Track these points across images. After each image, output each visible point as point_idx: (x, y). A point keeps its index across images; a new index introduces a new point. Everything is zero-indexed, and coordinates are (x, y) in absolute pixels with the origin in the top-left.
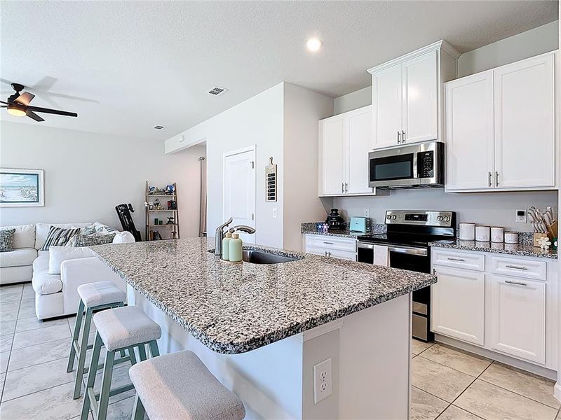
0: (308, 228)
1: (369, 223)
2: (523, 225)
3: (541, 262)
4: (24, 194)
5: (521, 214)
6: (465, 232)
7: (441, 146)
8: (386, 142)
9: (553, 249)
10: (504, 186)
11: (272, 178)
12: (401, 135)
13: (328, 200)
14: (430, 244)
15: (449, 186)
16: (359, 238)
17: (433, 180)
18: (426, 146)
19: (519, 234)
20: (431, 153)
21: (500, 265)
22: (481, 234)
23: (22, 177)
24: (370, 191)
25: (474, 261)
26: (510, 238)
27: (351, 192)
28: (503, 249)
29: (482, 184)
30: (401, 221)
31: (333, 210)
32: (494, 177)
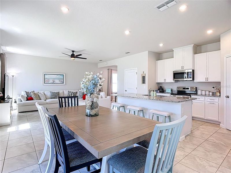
1: (172, 90)
2: (214, 90)
3: (217, 98)
4: (60, 81)
5: (213, 88)
6: (199, 92)
7: (193, 71)
8: (179, 69)
9: (220, 95)
10: (209, 81)
12: (183, 67)
13: (158, 83)
14: (191, 95)
15: (195, 81)
16: (171, 94)
17: (191, 79)
19: (213, 93)
20: (191, 72)
21: (208, 99)
22: (203, 93)
23: (59, 75)
24: (173, 81)
25: (202, 99)
26: (211, 93)
27: (167, 81)
28: (209, 95)
29: (204, 81)
30: (182, 89)
31: (160, 87)
32: (207, 79)
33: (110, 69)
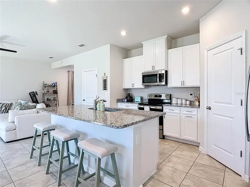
0: (119, 101)
1: (142, 99)
2: (191, 98)
3: (196, 109)
5: (191, 94)
6: (174, 101)
7: (166, 72)
8: (148, 69)
9: (199, 105)
10: (186, 85)
11: (105, 81)
12: (153, 67)
13: (126, 90)
14: (163, 105)
15: (169, 85)
16: (139, 104)
17: (164, 83)
18: (161, 71)
19: (190, 101)
20: (163, 74)
21: (184, 111)
22: (179, 102)
24: (142, 87)
25: (177, 110)
26: (188, 103)
27: (135, 87)
28: (186, 106)
29: (179, 85)
30: (153, 98)
31: (128, 94)
32: (183, 82)
33: (70, 72)
